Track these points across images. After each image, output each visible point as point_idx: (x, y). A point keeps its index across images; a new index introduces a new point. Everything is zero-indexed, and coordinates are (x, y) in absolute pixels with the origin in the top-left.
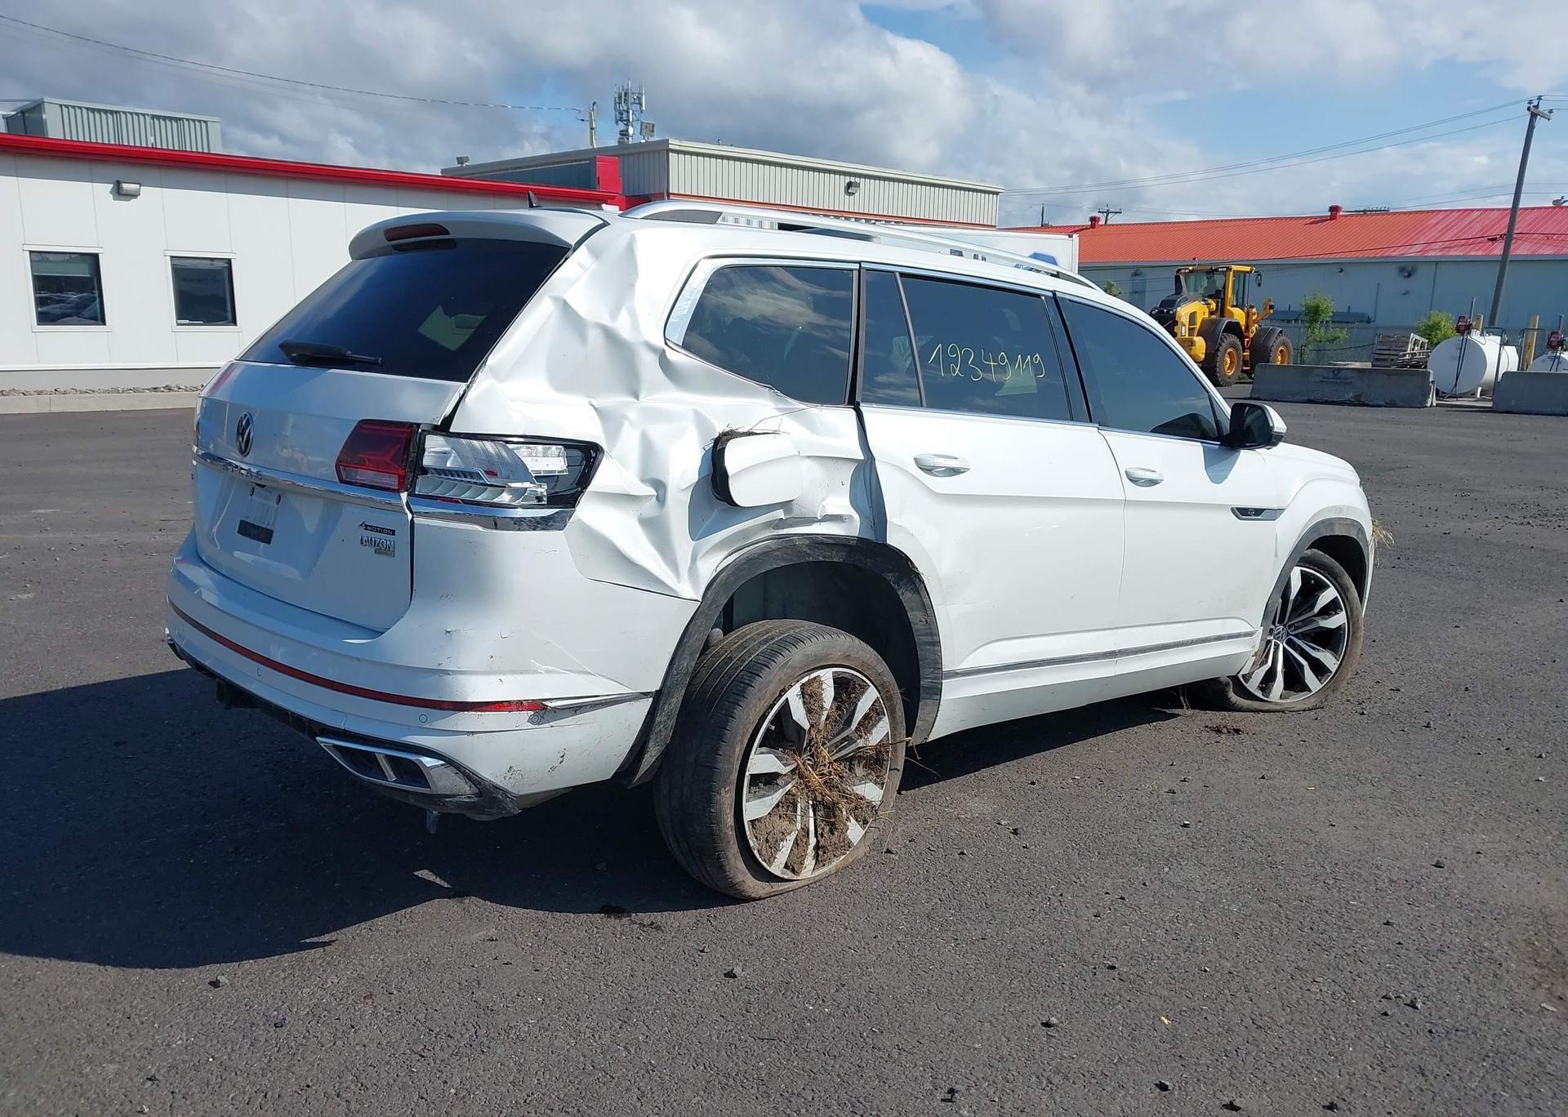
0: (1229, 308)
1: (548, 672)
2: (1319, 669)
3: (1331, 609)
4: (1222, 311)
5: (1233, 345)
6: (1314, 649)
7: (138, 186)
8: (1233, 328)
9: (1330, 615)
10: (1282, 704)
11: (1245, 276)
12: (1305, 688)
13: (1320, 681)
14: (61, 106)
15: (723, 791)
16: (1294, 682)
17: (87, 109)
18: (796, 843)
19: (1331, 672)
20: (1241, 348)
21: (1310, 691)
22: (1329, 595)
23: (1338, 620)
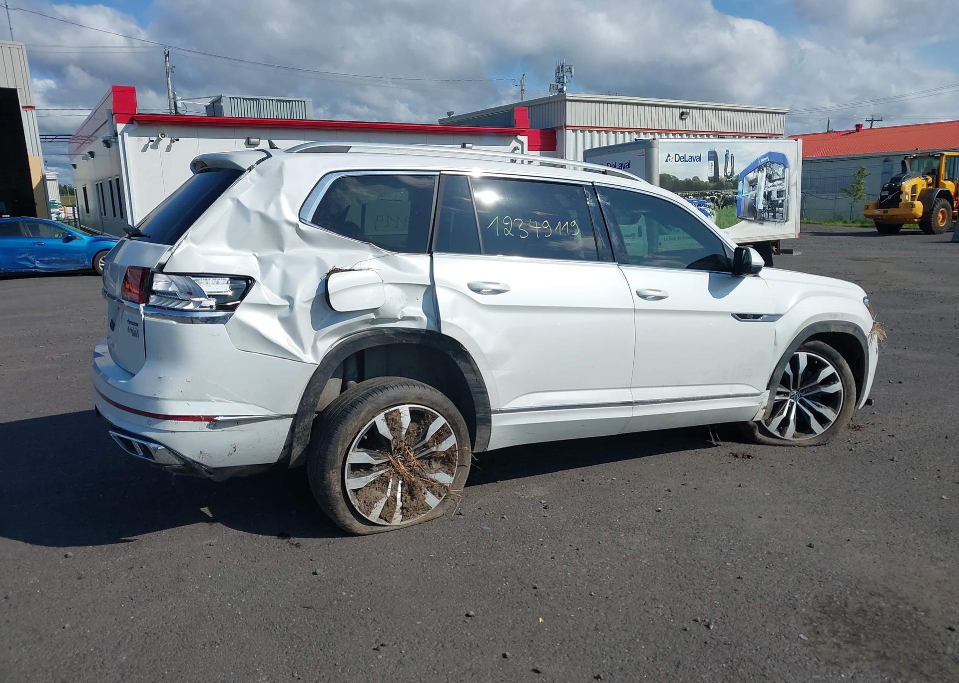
0: (942, 181)
1: (217, 401)
2: (822, 420)
3: (830, 380)
4: (937, 183)
5: (944, 206)
6: (818, 406)
7: (258, 140)
8: (945, 194)
9: (830, 384)
10: (794, 441)
11: (954, 159)
12: (812, 431)
13: (823, 427)
14: (230, 98)
15: (331, 472)
16: (803, 426)
17: (243, 98)
18: (387, 504)
19: (831, 422)
20: (951, 207)
21: (815, 433)
22: (829, 370)
23: (837, 387)
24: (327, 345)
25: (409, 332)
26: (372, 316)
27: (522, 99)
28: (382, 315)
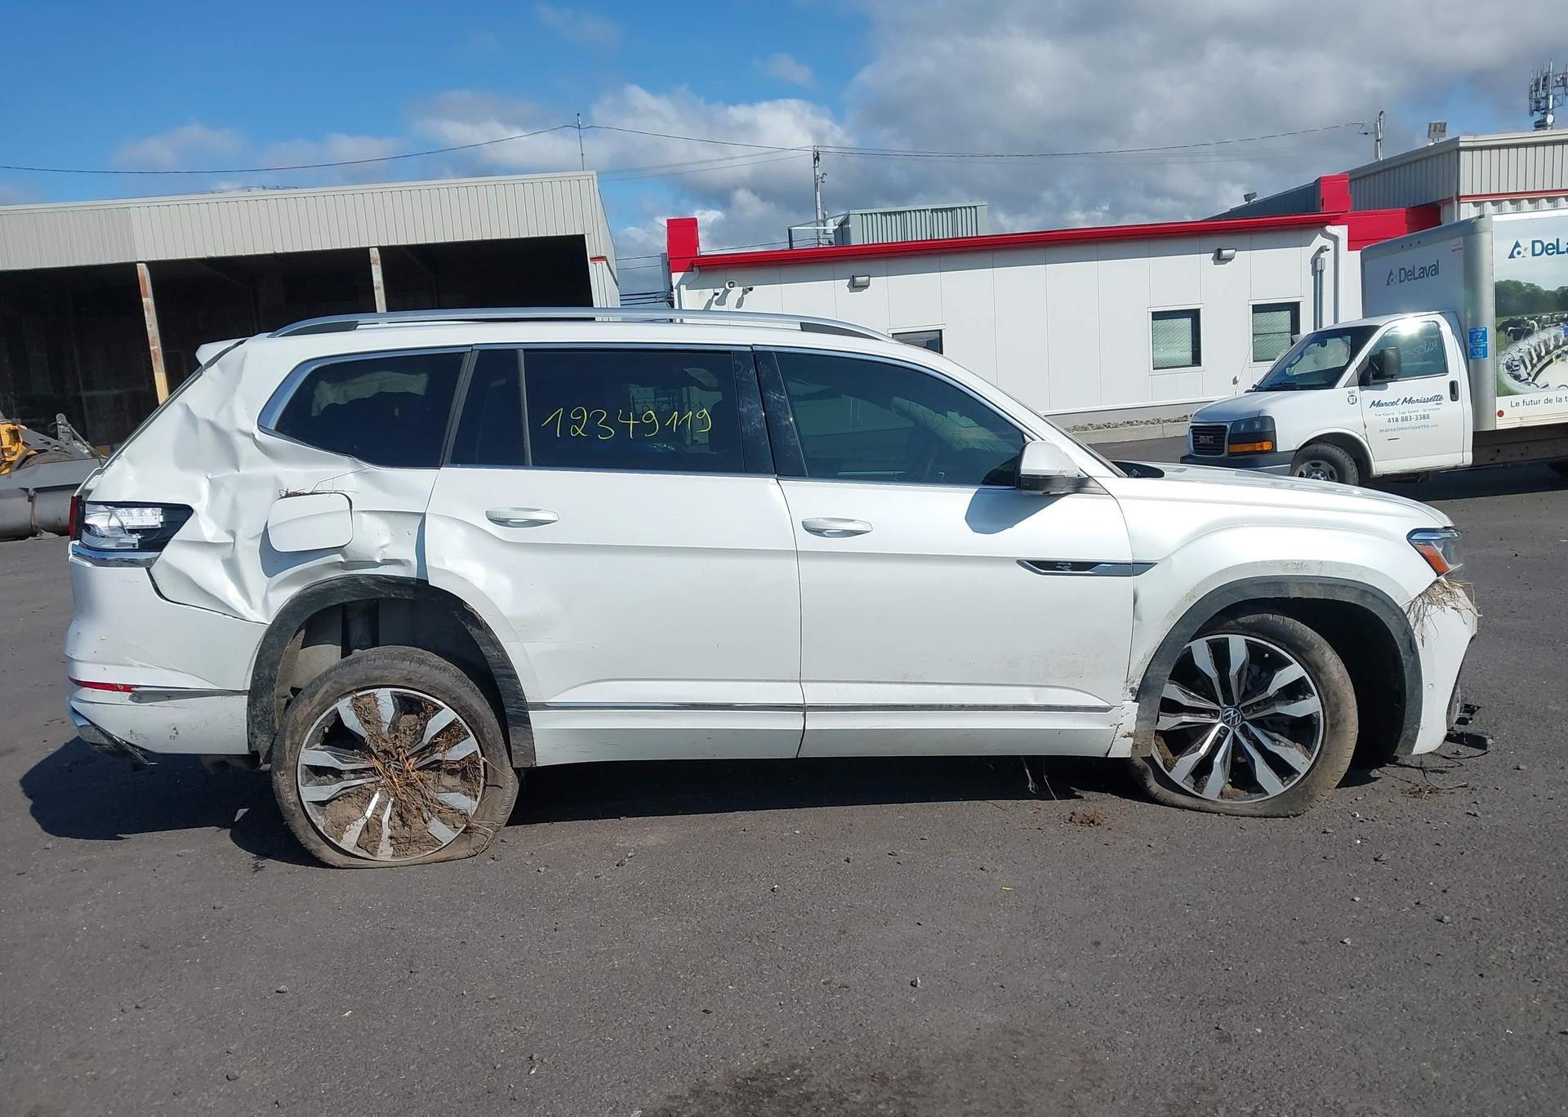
1: (141, 666)
2: (1282, 769)
3: (1296, 691)
6: (1274, 740)
7: (866, 278)
9: (1296, 700)
10: (1222, 804)
12: (1260, 790)
13: (1284, 781)
14: (862, 215)
15: (278, 773)
16: (1242, 777)
17: (881, 213)
18: (367, 827)
19: (1300, 774)
21: (1266, 793)
22: (1294, 672)
23: (1310, 706)
24: (283, 596)
25: (394, 581)
26: (339, 558)
27: (1377, 157)
28: (352, 557)
